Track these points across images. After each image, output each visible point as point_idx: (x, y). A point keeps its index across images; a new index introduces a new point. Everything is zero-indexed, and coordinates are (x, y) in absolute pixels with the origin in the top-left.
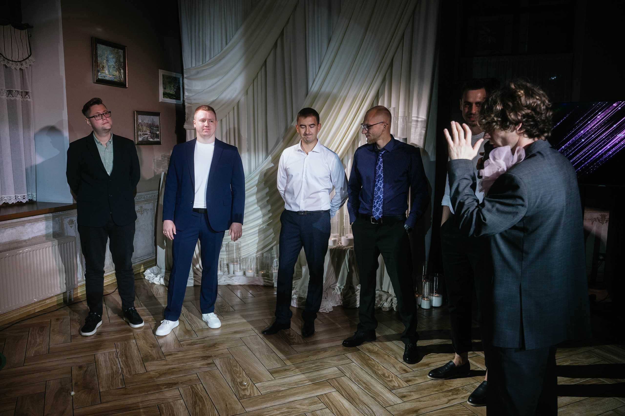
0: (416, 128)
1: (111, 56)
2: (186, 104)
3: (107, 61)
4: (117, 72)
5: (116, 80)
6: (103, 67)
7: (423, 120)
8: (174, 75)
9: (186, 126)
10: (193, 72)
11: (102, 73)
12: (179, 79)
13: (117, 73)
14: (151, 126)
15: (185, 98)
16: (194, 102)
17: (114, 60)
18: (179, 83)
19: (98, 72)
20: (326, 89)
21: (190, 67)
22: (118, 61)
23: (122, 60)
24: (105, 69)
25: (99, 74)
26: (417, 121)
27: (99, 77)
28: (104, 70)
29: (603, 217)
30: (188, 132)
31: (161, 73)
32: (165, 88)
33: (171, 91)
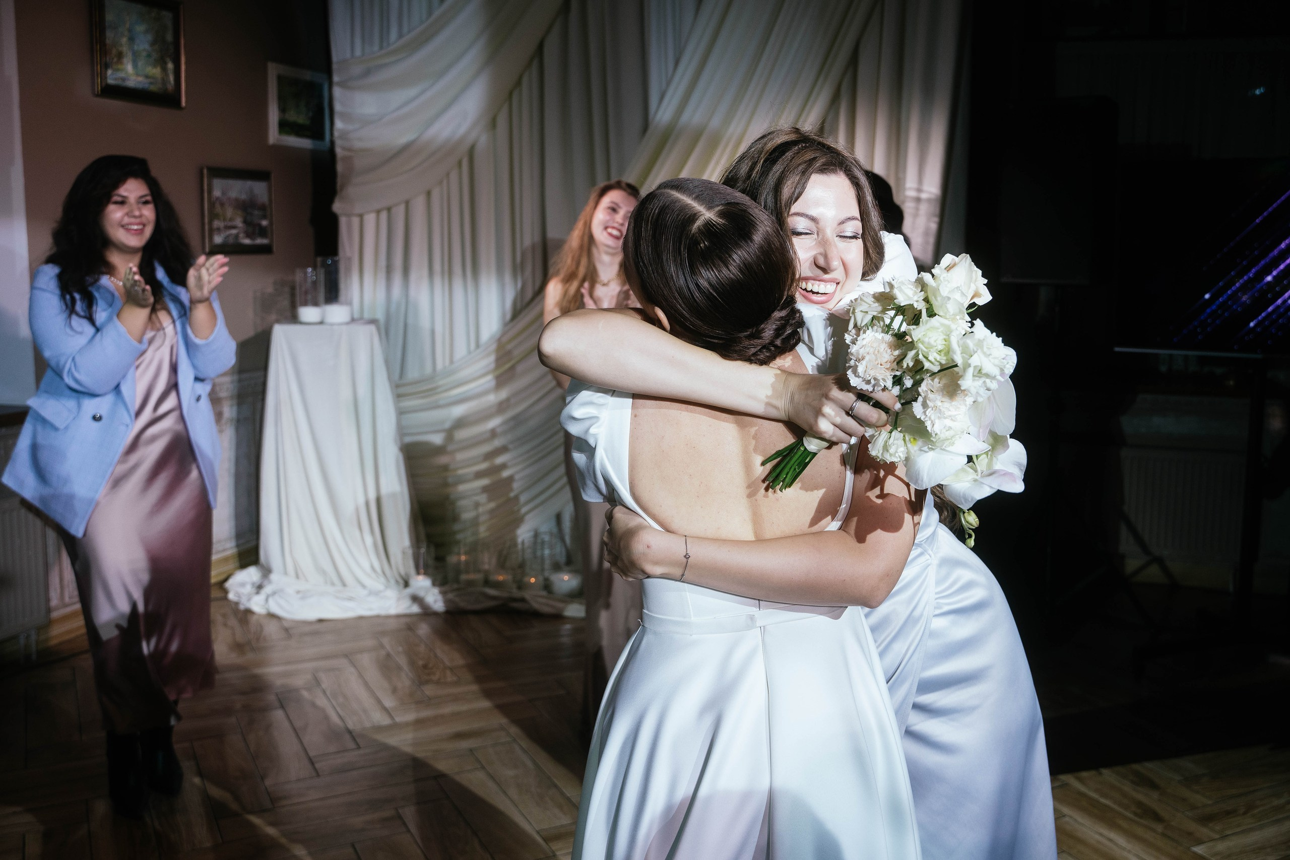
0: (916, 216)
1: (140, 28)
2: (339, 151)
3: (131, 39)
4: (155, 66)
5: (153, 88)
6: (120, 56)
7: (933, 196)
8: (307, 75)
9: (337, 207)
10: (356, 70)
11: (118, 70)
12: (320, 87)
13: (156, 72)
14: (247, 207)
15: (336, 134)
16: (358, 145)
17: (150, 37)
18: (321, 96)
19: (106, 66)
21: (348, 55)
22: (158, 40)
23: (169, 37)
24: (125, 60)
25: (109, 72)
26: (918, 200)
27: (110, 81)
28: (122, 63)
30: (343, 221)
31: (273, 70)
32: (283, 109)
33: (300, 117)
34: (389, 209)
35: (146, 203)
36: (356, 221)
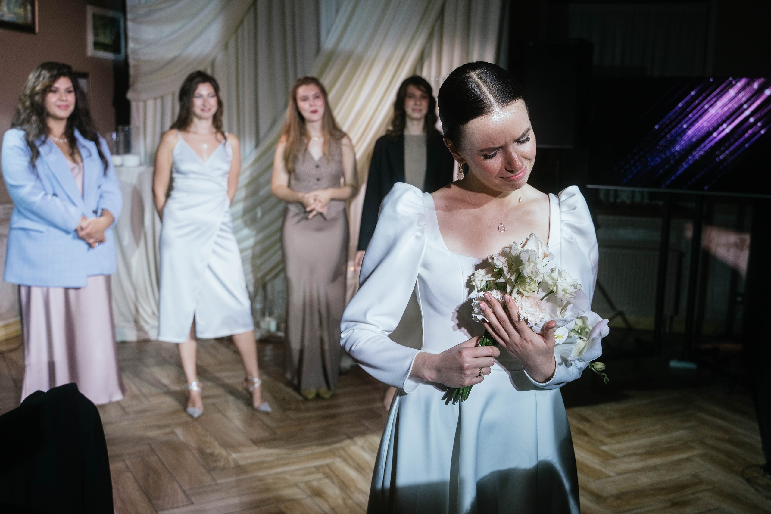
2: (131, 62)
4: (20, 8)
5: (20, 21)
8: (111, 13)
9: (130, 95)
10: (142, 11)
12: (118, 21)
13: (21, 11)
15: (129, 51)
16: (143, 58)
18: (118, 27)
20: (346, 45)
24: (3, 3)
29: (743, 241)
30: (134, 105)
31: (90, 10)
32: (96, 34)
33: (107, 40)
34: (162, 98)
35: (70, 92)
36: (141, 104)
